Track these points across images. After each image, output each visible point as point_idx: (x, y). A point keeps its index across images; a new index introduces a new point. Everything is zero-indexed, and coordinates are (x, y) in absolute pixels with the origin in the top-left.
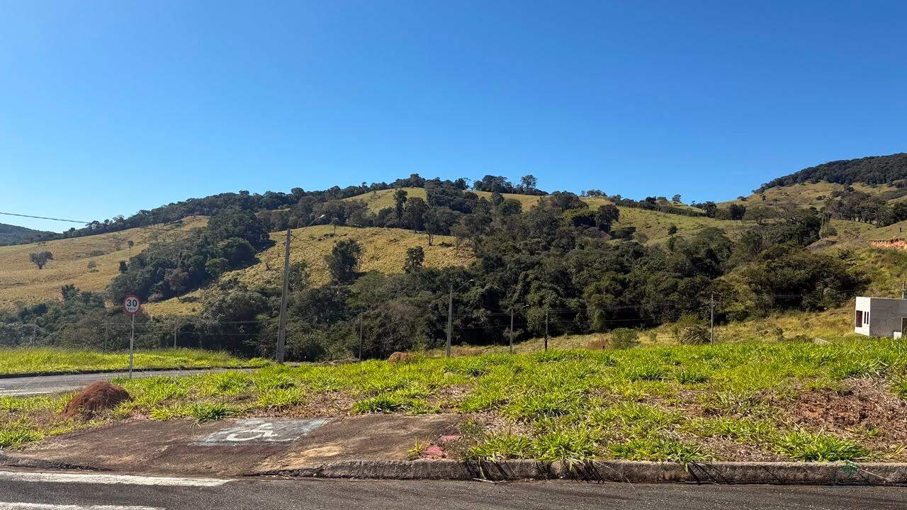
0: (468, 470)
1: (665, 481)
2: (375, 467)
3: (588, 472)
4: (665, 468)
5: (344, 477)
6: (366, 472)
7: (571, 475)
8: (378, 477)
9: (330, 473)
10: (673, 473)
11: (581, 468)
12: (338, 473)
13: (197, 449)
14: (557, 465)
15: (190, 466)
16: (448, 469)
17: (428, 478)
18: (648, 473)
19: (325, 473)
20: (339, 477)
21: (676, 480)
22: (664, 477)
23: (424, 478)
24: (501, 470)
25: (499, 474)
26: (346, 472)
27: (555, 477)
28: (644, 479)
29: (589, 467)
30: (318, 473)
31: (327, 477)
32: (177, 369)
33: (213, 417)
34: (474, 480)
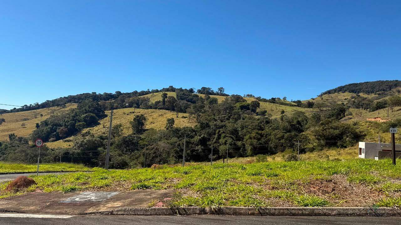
0: (172, 211)
1: (249, 215)
2: (135, 210)
3: (219, 211)
4: (249, 210)
5: (121, 214)
6: (131, 212)
7: (212, 213)
8: (135, 215)
9: (116, 213)
10: (252, 211)
11: (217, 210)
12: (119, 213)
14: (207, 209)
15: (58, 211)
16: (164, 211)
17: (156, 215)
18: (242, 211)
19: (114, 213)
20: (120, 215)
21: (253, 214)
22: (248, 213)
23: (154, 215)
24: (185, 211)
25: (184, 213)
26: (123, 213)
27: (206, 213)
28: (241, 214)
29: (220, 209)
30: (111, 213)
31: (115, 215)
32: (60, 172)
33: (71, 191)
34: (174, 215)
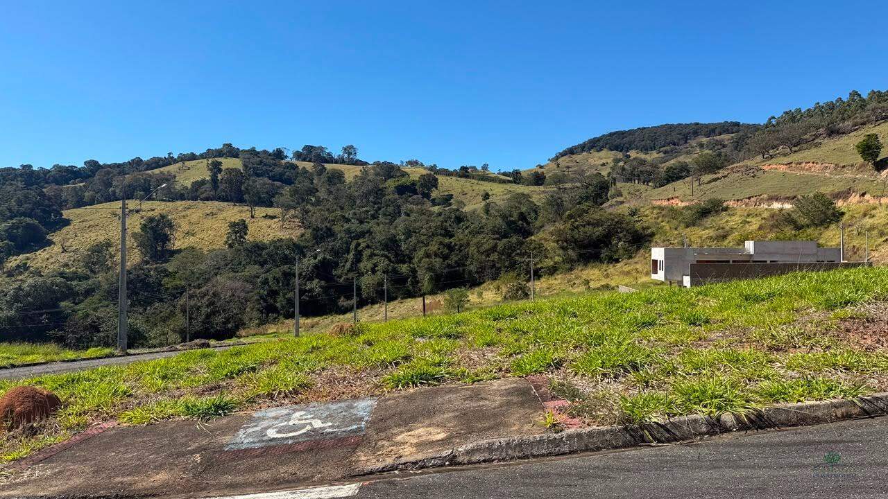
0: (631, 435)
1: (838, 419)
2: (520, 445)
3: (761, 420)
4: (836, 406)
5: (484, 461)
6: (510, 452)
7: (742, 426)
8: (527, 457)
9: (466, 459)
10: (844, 410)
11: (752, 417)
12: (476, 458)
13: (241, 454)
14: (727, 418)
15: (264, 475)
16: (608, 437)
17: (587, 450)
18: (820, 414)
19: (460, 459)
20: (479, 462)
21: (847, 416)
22: (836, 416)
23: (582, 451)
24: (668, 431)
25: (667, 435)
26: (487, 456)
27: (727, 430)
28: (817, 420)
29: (759, 415)
30: (451, 461)
31: (464, 464)
32: (6, 368)
34: (640, 446)
